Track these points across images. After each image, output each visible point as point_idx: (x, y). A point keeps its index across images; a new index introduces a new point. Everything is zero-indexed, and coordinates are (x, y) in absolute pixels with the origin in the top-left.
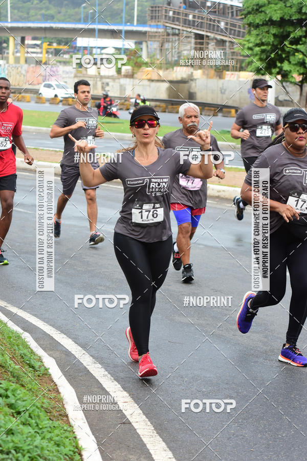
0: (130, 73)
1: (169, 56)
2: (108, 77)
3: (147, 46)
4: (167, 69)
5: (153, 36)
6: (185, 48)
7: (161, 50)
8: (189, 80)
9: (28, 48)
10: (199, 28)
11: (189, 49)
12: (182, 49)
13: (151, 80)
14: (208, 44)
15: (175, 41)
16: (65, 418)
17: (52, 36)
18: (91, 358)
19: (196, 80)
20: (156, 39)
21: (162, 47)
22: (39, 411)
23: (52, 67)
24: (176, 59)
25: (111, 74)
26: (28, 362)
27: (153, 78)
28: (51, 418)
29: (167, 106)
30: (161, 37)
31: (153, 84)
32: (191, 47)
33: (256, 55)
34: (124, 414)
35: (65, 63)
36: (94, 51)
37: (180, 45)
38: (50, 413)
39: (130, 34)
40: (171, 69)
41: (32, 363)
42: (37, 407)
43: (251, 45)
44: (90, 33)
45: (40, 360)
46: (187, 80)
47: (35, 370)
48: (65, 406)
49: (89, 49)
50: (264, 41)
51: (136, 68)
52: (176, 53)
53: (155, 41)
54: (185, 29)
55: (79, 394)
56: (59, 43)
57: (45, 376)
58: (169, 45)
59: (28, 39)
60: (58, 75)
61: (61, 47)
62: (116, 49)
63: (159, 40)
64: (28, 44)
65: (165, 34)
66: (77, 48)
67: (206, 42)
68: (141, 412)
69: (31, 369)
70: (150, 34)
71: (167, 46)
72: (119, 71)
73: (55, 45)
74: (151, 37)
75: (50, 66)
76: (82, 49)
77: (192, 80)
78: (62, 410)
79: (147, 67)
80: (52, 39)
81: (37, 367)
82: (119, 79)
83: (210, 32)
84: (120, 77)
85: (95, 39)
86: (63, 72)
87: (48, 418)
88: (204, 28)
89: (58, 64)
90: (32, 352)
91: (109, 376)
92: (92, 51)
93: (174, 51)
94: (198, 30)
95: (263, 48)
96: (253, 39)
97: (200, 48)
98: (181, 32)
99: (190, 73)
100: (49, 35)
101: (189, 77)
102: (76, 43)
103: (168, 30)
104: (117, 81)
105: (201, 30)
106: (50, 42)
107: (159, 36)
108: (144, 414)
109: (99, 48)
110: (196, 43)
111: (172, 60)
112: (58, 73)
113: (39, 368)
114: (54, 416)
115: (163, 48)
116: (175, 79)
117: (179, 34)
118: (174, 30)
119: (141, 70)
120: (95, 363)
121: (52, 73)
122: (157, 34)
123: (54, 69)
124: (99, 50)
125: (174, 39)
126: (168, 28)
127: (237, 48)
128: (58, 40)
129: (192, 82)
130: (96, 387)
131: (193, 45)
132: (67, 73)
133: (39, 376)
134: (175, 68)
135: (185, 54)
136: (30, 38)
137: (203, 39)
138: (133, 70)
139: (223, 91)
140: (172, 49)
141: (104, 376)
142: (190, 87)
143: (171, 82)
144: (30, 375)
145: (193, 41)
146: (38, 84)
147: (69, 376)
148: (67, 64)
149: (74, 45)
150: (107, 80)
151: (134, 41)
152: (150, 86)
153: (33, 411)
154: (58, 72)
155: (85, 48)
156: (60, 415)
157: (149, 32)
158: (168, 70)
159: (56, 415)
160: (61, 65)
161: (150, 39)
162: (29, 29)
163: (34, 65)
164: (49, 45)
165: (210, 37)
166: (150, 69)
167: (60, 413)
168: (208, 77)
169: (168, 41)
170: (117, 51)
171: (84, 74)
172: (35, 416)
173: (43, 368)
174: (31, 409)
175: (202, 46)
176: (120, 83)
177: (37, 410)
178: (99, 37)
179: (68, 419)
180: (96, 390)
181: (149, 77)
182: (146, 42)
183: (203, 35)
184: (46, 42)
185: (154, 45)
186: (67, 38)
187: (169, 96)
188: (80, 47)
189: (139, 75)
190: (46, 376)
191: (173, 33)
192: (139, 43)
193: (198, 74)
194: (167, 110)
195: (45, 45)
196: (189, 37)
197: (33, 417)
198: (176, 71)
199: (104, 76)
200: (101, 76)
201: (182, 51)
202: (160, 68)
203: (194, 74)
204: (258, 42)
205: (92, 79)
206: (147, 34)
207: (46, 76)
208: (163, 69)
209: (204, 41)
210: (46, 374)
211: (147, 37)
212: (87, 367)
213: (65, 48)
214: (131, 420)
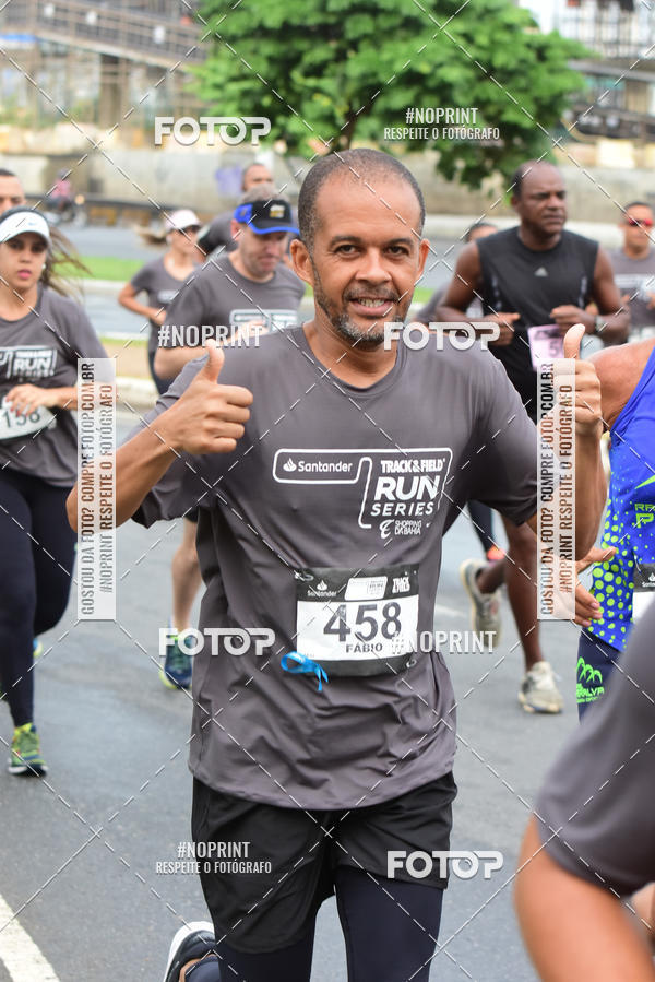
3: (0, 81)
4: (42, 129)
7: (29, 88)
10: (110, 42)
11: (90, 85)
12: (75, 86)
14: (128, 74)
15: (60, 68)
19: (102, 152)
27: (12, 149)
31: (13, 162)
32: (92, 82)
33: (230, 99)
37: (71, 77)
40: (50, 129)
43: (219, 79)
50: (246, 71)
54: (80, 45)
58: (46, 78)
65: (38, 54)
77: (95, 154)
83: (132, 50)
94: (108, 45)
95: (246, 85)
96: (222, 67)
97: (113, 84)
98: (72, 50)
99: (91, 138)
101: (87, 145)
103: (43, 47)
105: (113, 47)
110: (104, 74)
111: (51, 110)
116: (59, 152)
117: (68, 54)
118: (56, 47)
126: (43, 42)
127: (191, 86)
129: (95, 157)
131: (97, 78)
134: (58, 126)
135: (81, 97)
137: (118, 66)
139: (161, 176)
142: (91, 168)
143: (50, 157)
145: (97, 68)
158: (44, 132)
165: (133, 62)
168: (130, 144)
169: (44, 70)
181: (4, 147)
183: (119, 57)
185: (14, 79)
191: (54, 52)
193: (108, 139)
198: (60, 134)
201: (73, 90)
202: (28, 127)
203: (98, 139)
204: (235, 72)
208: (33, 130)
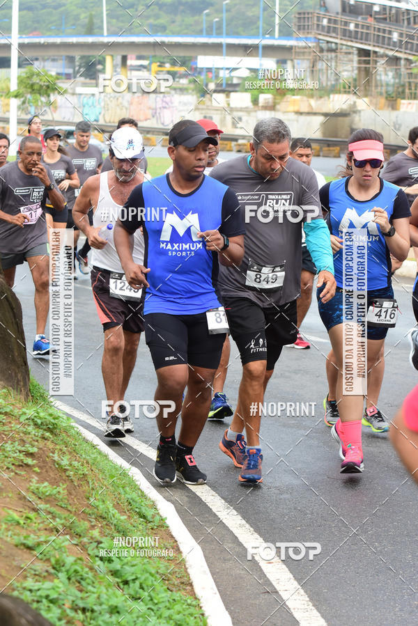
0: (271, 104)
1: (324, 79)
2: (241, 110)
3: (294, 67)
4: (321, 97)
5: (301, 52)
6: (345, 68)
7: (313, 71)
8: (351, 113)
9: (131, 70)
10: (363, 41)
11: (351, 69)
12: (341, 70)
13: (299, 113)
14: (376, 62)
15: (331, 58)
16: (188, 588)
17: (164, 54)
18: (223, 501)
19: (360, 111)
20: (306, 57)
21: (313, 67)
22: (154, 579)
23: (164, 97)
24: (333, 83)
25: (244, 105)
26: (137, 510)
27: (302, 110)
28: (170, 588)
29: (321, 148)
30: (312, 54)
31: (302, 118)
32: (353, 67)
34: (269, 580)
35: (182, 90)
36: (222, 74)
37: (338, 64)
38: (168, 580)
39: (269, 50)
40: (326, 98)
41: (143, 510)
42: (151, 574)
44: (215, 48)
45: (154, 506)
46: (348, 112)
47: (148, 521)
48: (188, 570)
49: (214, 71)
51: (278, 97)
52: (333, 75)
53: (304, 59)
54: (344, 43)
55: (207, 551)
56: (174, 63)
57: (160, 528)
58: (322, 65)
59: (131, 59)
60: (173, 107)
61: (176, 69)
62: (251, 70)
63: (310, 58)
64: (131, 66)
65: (318, 49)
66: (198, 69)
67: (373, 60)
68: (291, 576)
69: (142, 520)
70: (297, 50)
71: (320, 65)
72: (255, 101)
73: (168, 66)
74: (298, 54)
75: (162, 95)
76: (205, 71)
77: (355, 112)
78: (183, 576)
79: (294, 95)
80: (164, 58)
81: (149, 518)
82: (256, 111)
83: (378, 46)
84: (256, 109)
85: (222, 57)
86: (180, 102)
87: (165, 587)
88: (370, 41)
89: (173, 92)
90: (143, 495)
91: (248, 526)
92: (218, 73)
93: (329, 72)
94: (362, 43)
97: (366, 68)
98: (339, 46)
99: (352, 103)
100: (160, 53)
101: (350, 108)
102: (196, 63)
103: (321, 45)
104: (253, 114)
105: (366, 44)
106: (161, 63)
107: (310, 53)
108: (296, 579)
109: (227, 69)
110: (359, 62)
111: (327, 85)
112: (173, 105)
113: (153, 518)
114: (174, 585)
115: (315, 69)
116: (332, 112)
117: (337, 49)
118: (329, 45)
119: (285, 100)
120: (228, 508)
121: (164, 105)
122: (305, 50)
123: (167, 99)
124: (228, 72)
125: (330, 57)
126: (321, 41)
128: (171, 59)
129: (354, 115)
130: (230, 541)
131: (355, 65)
132: (185, 104)
133: (152, 529)
134: (331, 96)
135: (345, 77)
136: (134, 56)
137: (369, 56)
138: (275, 99)
139: (397, 127)
140: (327, 70)
141: (241, 526)
142: (352, 122)
143: (326, 115)
144: (141, 527)
145: (356, 58)
146: (146, 120)
147: (194, 526)
148: (185, 92)
149: (195, 66)
150: (240, 114)
151: (275, 59)
152: (297, 121)
153: (145, 580)
154: (172, 103)
155: (209, 70)
156: (183, 583)
157: (295, 47)
158: (323, 99)
159: (176, 583)
160: (176, 93)
161: (297, 57)
162: (132, 45)
163: (140, 95)
164: (160, 66)
165: (379, 54)
166: (297, 97)
167: (182, 580)
168: (377, 107)
169: (321, 59)
170: (253, 74)
171: (208, 106)
172: (147, 586)
173: (157, 518)
174: (143, 578)
175: (367, 66)
176: (257, 117)
177: (150, 577)
178: (227, 55)
179: (193, 588)
180: (230, 545)
181: (296, 108)
182: (292, 60)
183: (369, 51)
184: (156, 62)
185: (303, 65)
186: (184, 57)
187: (324, 134)
188: (202, 68)
189: (282, 106)
190: (163, 529)
191: (328, 48)
192: (281, 62)
193: (362, 103)
194: (321, 154)
195: (154, 67)
196: (350, 53)
197: (146, 588)
198: (333, 101)
199: (236, 108)
200: (232, 108)
201: (340, 72)
202: (312, 96)
203: (357, 104)
205: (219, 112)
206: (293, 50)
207: (156, 109)
208: (315, 98)
209: (371, 58)
210: (162, 526)
211: (294, 54)
212: (217, 514)
213: (182, 70)
214: (278, 587)
